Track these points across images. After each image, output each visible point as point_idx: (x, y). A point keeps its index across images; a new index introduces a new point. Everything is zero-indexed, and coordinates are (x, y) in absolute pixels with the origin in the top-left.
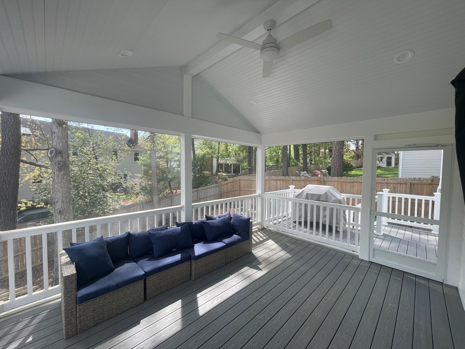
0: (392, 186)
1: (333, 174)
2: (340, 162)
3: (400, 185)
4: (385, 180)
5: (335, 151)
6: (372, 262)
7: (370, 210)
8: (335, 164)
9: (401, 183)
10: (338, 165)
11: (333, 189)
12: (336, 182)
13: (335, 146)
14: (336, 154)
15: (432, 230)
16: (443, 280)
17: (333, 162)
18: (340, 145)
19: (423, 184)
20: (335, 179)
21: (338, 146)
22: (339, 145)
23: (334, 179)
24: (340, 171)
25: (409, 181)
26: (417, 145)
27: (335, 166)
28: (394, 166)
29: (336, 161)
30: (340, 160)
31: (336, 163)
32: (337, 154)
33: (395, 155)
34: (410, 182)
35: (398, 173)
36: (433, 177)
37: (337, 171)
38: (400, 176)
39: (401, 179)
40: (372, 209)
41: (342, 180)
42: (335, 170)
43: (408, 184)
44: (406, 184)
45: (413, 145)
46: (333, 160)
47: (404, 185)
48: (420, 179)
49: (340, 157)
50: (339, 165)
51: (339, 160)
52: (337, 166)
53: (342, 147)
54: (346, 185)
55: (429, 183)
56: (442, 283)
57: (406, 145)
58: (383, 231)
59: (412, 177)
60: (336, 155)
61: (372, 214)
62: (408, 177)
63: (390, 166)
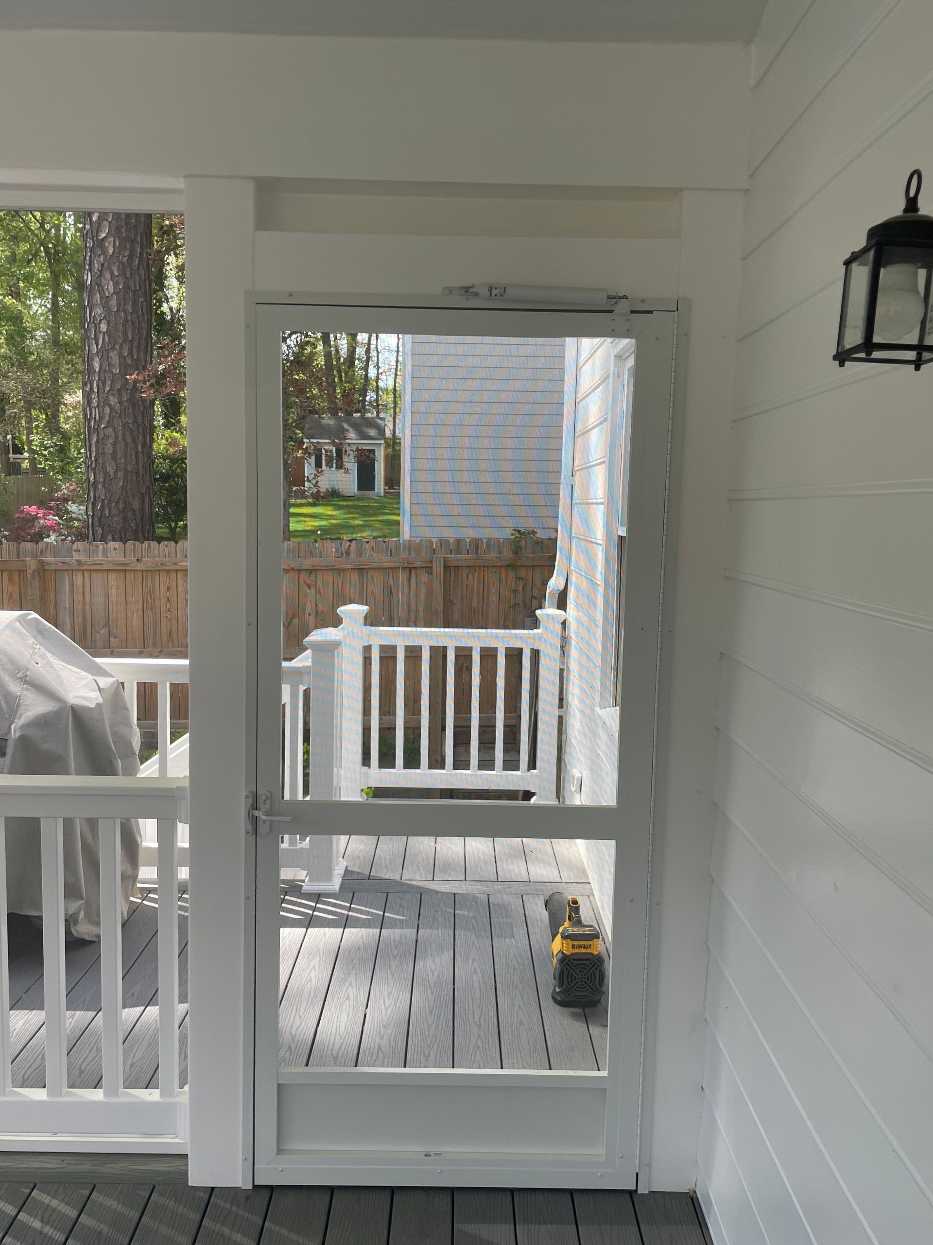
0: (376, 583)
1: (96, 524)
2: (137, 452)
3: (410, 573)
4: (353, 555)
5: (104, 383)
6: (271, 1188)
7: (247, 797)
8: (104, 463)
9: (410, 569)
10: (126, 471)
11: (41, 632)
12: (112, 577)
13: (103, 353)
14: (106, 403)
15: (533, 794)
16: (637, 1174)
17: (94, 449)
18: (132, 345)
19: (487, 567)
20: (105, 553)
21: (120, 355)
22: (121, 347)
23: (100, 558)
24: (136, 505)
25: (441, 555)
26: (510, 292)
27: (106, 475)
28: (385, 489)
29: (109, 448)
30: (134, 441)
31: (114, 456)
32: (113, 400)
33: (386, 442)
34: (445, 560)
35: (397, 523)
36: (519, 532)
37: (121, 506)
38: (406, 533)
39: (410, 546)
40: (262, 792)
41: (148, 562)
42: (110, 502)
43: (438, 568)
44: (429, 569)
45: (491, 289)
46: (95, 439)
47: (424, 577)
48: (476, 543)
49: (135, 421)
50: (129, 468)
51: (129, 439)
52: (120, 474)
53: (138, 359)
54: (168, 589)
55: (508, 563)
56: (631, 1193)
57: (450, 290)
58: (341, 859)
59: (450, 535)
60: (110, 405)
61: (260, 823)
62: (434, 535)
63: (371, 492)
